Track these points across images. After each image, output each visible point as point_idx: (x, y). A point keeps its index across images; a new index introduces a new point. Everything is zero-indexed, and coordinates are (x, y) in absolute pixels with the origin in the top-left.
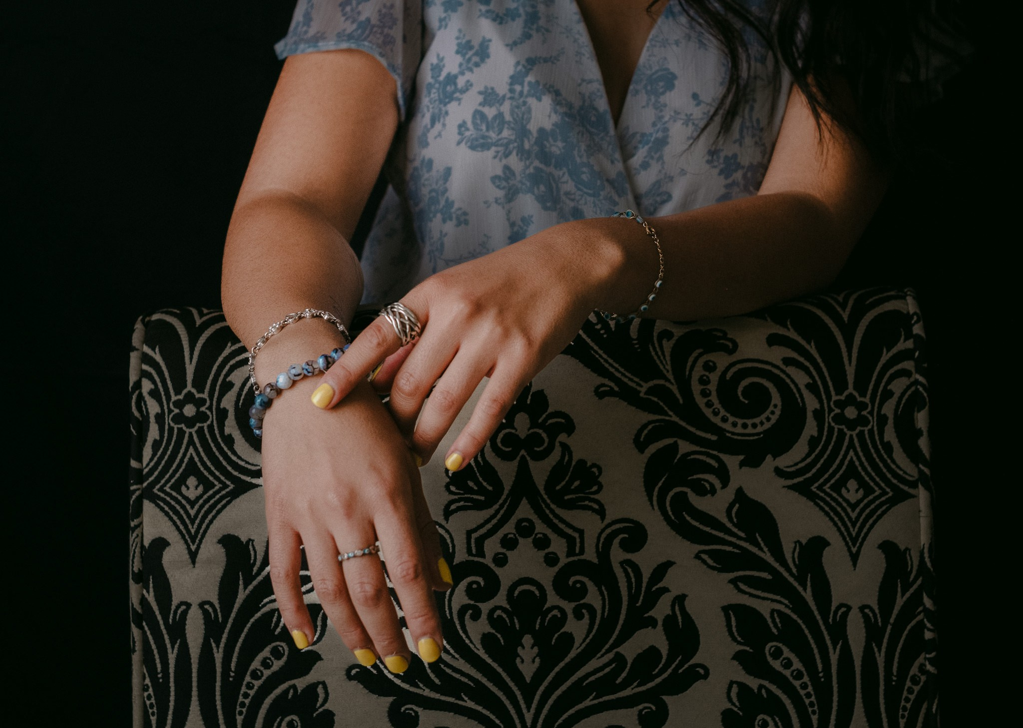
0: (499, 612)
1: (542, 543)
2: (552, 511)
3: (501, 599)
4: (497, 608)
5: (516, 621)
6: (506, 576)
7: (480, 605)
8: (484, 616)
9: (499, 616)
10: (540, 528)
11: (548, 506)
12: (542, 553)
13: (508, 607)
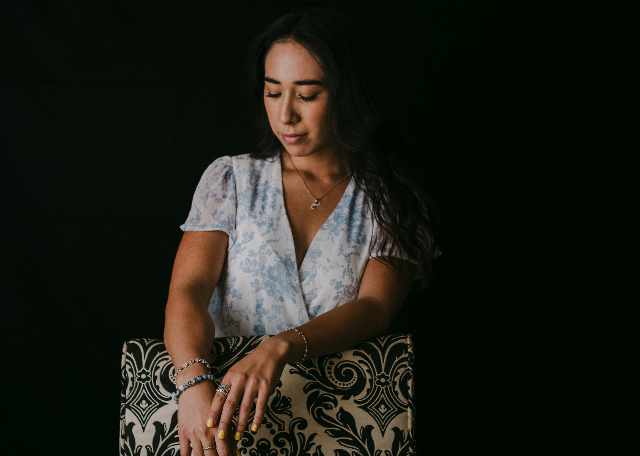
0: (253, 451)
1: (269, 426)
2: (273, 415)
3: (254, 446)
4: (253, 449)
5: (259, 454)
6: (256, 438)
7: (247, 448)
8: (248, 452)
9: (254, 452)
10: (269, 420)
11: (272, 413)
12: (269, 430)
13: (257, 449)
